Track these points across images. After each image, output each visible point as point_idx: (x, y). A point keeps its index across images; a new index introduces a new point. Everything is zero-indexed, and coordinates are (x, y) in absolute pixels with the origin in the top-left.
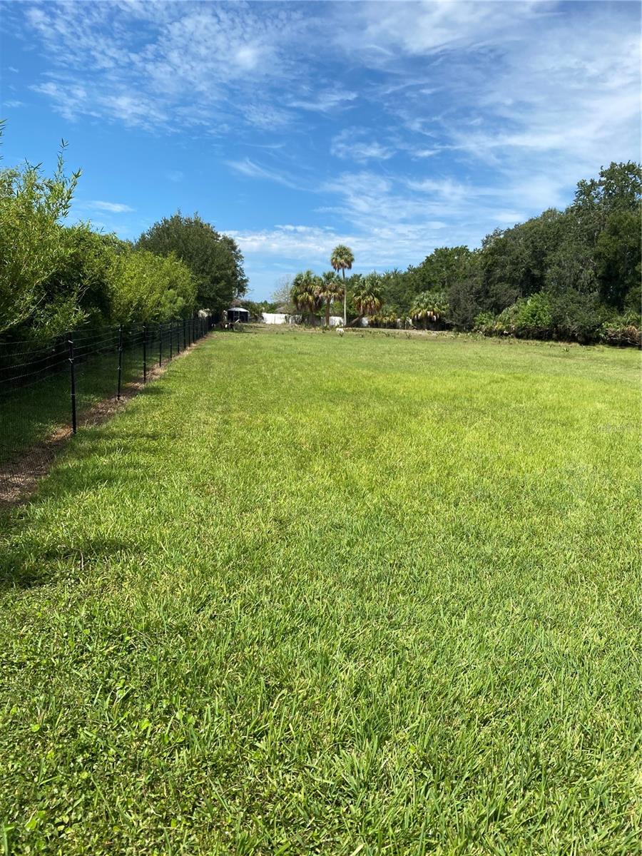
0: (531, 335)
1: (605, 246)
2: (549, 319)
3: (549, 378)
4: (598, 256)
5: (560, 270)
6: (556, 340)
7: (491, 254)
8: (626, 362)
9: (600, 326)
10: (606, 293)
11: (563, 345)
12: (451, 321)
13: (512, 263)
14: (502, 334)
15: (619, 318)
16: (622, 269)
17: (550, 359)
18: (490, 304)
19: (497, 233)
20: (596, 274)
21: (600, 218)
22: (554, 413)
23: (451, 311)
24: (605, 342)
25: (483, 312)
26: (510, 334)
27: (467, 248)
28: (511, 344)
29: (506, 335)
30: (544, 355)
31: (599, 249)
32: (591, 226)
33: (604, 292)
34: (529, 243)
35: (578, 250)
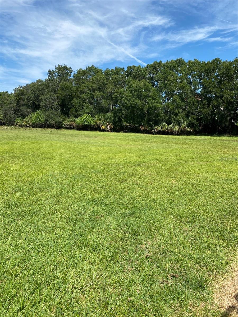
0: (38, 126)
1: (60, 94)
2: (44, 120)
3: (45, 142)
4: (58, 97)
5: (45, 102)
6: (47, 128)
7: (18, 95)
8: (72, 134)
9: (62, 122)
10: (63, 111)
11: (50, 130)
12: (4, 122)
13: (27, 99)
14: (27, 126)
15: (68, 119)
16: (67, 102)
17: (45, 135)
18: (20, 114)
19: (19, 87)
20: (58, 104)
21: (57, 84)
22: (46, 155)
23: (4, 117)
24: (64, 128)
25: (18, 118)
26: (29, 126)
27: (8, 92)
28: (30, 130)
29: (28, 126)
30: (43, 134)
31: (58, 95)
32: (55, 86)
33: (62, 110)
34: (33, 92)
35: (51, 95)
